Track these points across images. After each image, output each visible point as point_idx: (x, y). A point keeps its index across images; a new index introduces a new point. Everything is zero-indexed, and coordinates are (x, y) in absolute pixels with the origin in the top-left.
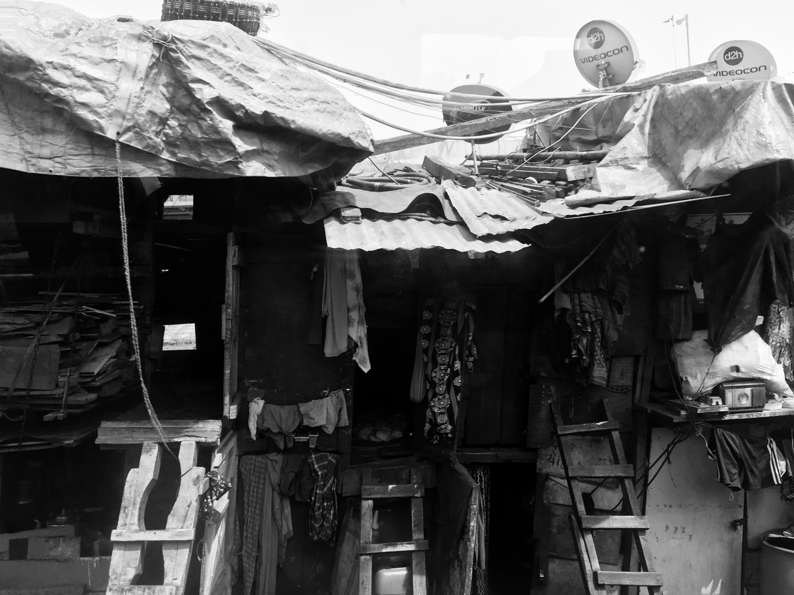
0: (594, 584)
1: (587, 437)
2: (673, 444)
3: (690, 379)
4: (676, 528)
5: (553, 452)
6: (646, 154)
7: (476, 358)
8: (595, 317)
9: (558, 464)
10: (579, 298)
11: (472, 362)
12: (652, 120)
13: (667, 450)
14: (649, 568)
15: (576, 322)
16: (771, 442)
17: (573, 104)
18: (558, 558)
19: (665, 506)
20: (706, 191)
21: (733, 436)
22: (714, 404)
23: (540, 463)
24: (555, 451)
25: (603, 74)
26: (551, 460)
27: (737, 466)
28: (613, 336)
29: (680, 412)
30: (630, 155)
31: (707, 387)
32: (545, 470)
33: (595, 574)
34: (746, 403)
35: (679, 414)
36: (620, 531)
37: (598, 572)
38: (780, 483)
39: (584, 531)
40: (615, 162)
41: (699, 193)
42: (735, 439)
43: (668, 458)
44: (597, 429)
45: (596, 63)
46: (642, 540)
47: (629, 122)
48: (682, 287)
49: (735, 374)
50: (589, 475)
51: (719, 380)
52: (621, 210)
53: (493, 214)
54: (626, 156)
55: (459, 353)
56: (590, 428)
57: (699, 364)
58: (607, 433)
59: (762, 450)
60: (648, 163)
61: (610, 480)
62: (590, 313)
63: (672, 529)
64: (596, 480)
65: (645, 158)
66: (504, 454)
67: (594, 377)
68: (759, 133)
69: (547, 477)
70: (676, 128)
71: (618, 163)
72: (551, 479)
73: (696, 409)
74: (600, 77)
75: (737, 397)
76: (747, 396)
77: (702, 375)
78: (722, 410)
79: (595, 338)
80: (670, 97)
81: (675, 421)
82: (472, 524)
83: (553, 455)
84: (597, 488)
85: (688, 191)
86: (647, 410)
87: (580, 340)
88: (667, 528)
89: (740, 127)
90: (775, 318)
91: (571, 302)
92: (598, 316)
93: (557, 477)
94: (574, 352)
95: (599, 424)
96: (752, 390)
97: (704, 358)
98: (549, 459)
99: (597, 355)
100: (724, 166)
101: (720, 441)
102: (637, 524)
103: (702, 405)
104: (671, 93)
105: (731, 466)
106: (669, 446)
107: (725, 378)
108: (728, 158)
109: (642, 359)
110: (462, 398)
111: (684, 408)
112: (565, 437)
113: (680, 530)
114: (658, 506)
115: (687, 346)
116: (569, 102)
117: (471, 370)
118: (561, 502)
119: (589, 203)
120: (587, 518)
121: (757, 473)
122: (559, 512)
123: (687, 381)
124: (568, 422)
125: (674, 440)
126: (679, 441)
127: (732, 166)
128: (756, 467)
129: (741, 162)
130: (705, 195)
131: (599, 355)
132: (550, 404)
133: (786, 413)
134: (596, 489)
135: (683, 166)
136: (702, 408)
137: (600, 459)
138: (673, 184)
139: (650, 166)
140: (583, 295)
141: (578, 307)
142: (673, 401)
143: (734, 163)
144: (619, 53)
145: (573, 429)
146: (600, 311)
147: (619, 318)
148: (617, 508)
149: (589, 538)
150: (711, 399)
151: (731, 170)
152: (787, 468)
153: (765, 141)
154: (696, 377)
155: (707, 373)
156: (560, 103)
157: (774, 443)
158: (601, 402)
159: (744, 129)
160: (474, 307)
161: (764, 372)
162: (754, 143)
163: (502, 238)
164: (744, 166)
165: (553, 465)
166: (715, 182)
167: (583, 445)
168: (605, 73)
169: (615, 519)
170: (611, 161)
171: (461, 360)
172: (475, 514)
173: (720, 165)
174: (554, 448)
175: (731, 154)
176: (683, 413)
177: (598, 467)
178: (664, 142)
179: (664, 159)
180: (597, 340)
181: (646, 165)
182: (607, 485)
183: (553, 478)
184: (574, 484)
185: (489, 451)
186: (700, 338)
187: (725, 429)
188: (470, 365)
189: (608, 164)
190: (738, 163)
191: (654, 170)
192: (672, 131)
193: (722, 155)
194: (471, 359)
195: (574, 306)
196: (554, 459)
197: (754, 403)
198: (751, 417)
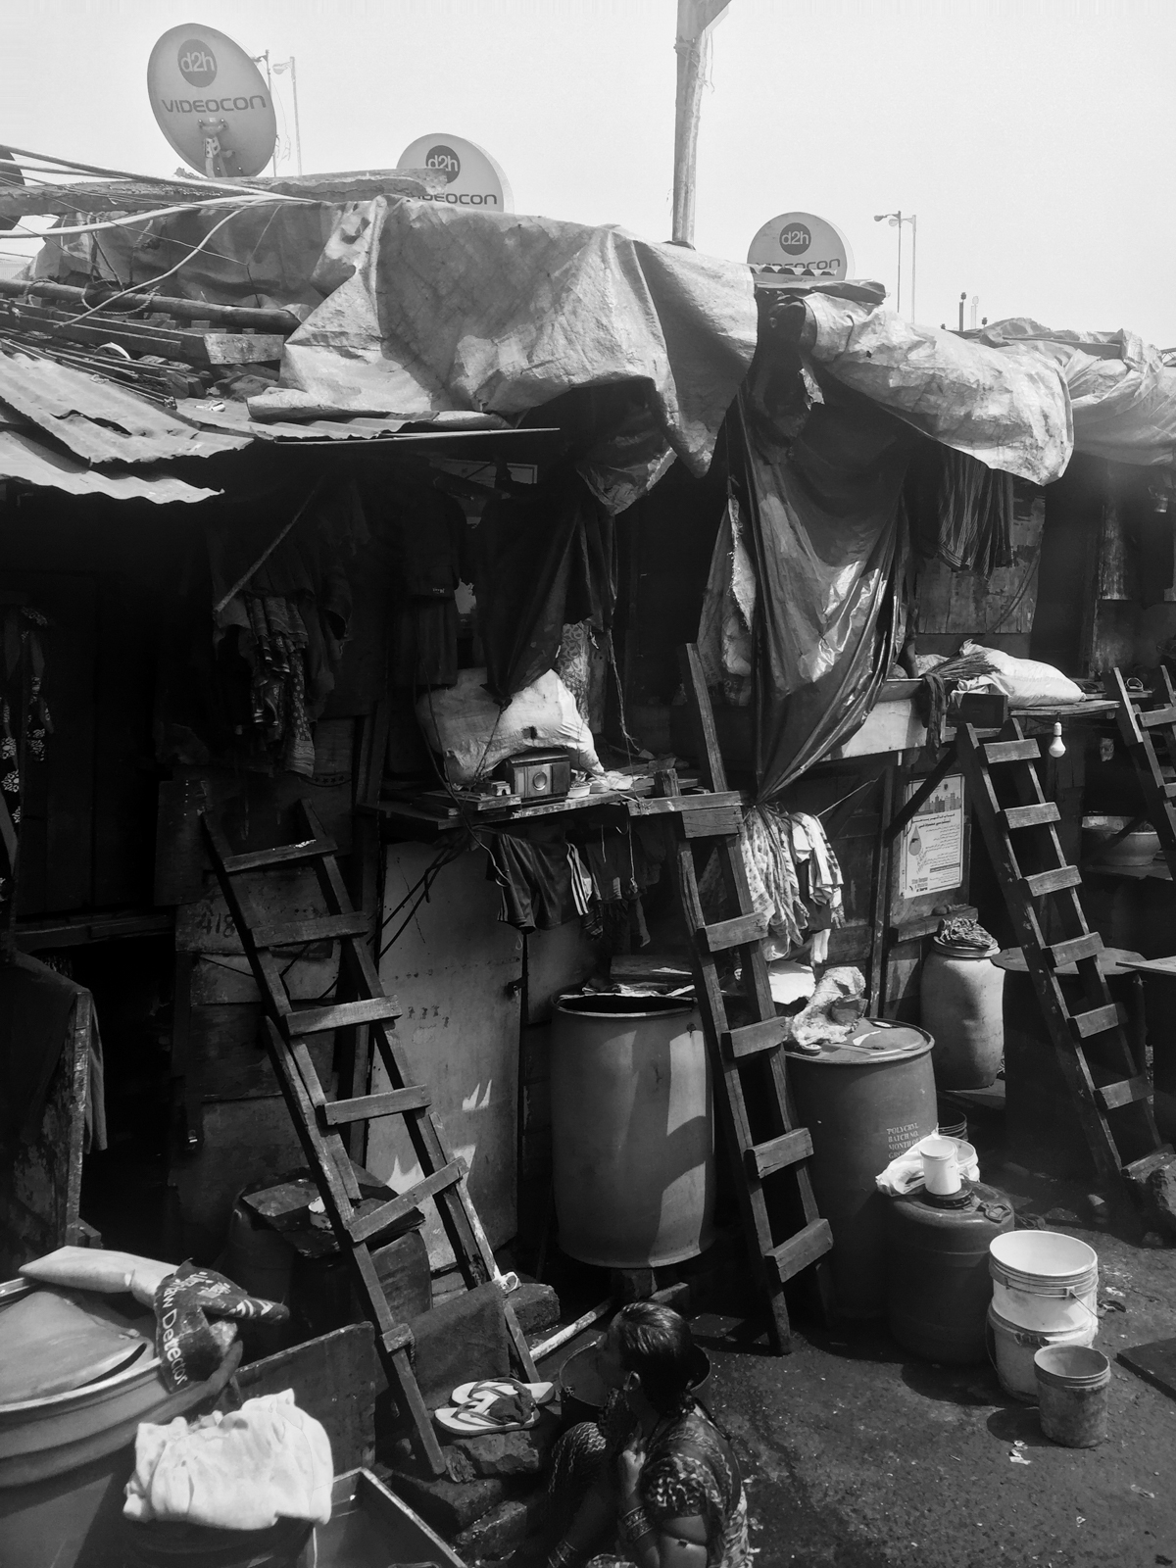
0: (318, 1127)
1: (272, 874)
2: (436, 866)
3: (458, 755)
4: (426, 1010)
5: (208, 908)
6: (378, 333)
7: (52, 730)
8: (294, 644)
9: (218, 931)
10: (264, 607)
11: (43, 739)
12: (381, 264)
13: (425, 878)
14: (404, 1080)
15: (262, 654)
16: (572, 849)
17: (184, 198)
18: (221, 1101)
19: (409, 975)
20: (511, 418)
21: (525, 845)
22: (500, 793)
23: (181, 933)
24: (212, 906)
25: (214, 145)
26: (205, 924)
27: (529, 893)
28: (327, 679)
29: (447, 811)
30: (352, 330)
31: (489, 766)
32: (193, 945)
33: (320, 1111)
34: (543, 788)
35: (446, 816)
36: (332, 1033)
37: (327, 1105)
38: (587, 912)
39: (291, 1040)
40: (321, 339)
41: (500, 420)
42: (528, 850)
43: (426, 894)
44: (298, 855)
45: (197, 117)
46: (390, 1039)
47: (340, 260)
48: (442, 591)
49: (529, 742)
50: (291, 940)
51: (505, 752)
52: (380, 437)
53: (93, 418)
54: (343, 329)
55: (10, 721)
56: (284, 855)
57: (472, 728)
58: (314, 862)
59: (562, 864)
60: (382, 350)
61: (316, 945)
62: (284, 637)
63: (418, 1012)
64: (290, 949)
65: (377, 338)
66: (104, 925)
67: (295, 758)
68: (600, 325)
69: (197, 957)
70: (435, 291)
71: (327, 342)
72: (205, 960)
73: (476, 804)
74: (209, 149)
75: (531, 781)
76: (546, 777)
77: (478, 746)
78: (512, 803)
79: (295, 685)
80: (417, 225)
81: (440, 828)
82: (79, 1067)
83: (208, 913)
84: (292, 963)
85: (483, 415)
86: (383, 813)
87: (268, 689)
88: (412, 1011)
89: (567, 308)
90: (568, 649)
91: (248, 614)
92: (300, 642)
93: (217, 954)
94: (258, 713)
95: (300, 846)
96: (552, 767)
97: (480, 717)
98: (201, 922)
99: (299, 718)
100: (546, 376)
101: (507, 854)
102: (381, 1012)
103: (484, 797)
104: (419, 218)
105: (522, 894)
106: (428, 871)
107: (515, 749)
108: (552, 361)
109: (367, 723)
110: (23, 818)
111: (452, 804)
112: (238, 877)
113: (430, 1012)
114: (397, 977)
115: (448, 697)
116: (177, 192)
117: (39, 756)
118: (226, 999)
119: (300, 416)
120: (296, 1017)
121: (556, 900)
122: (222, 1017)
123: (453, 757)
124: (239, 848)
125: (438, 860)
126: (446, 861)
127: (559, 377)
128: (555, 891)
129: (573, 371)
130: (509, 426)
131: (302, 719)
132: (201, 818)
133: (598, 800)
134: (291, 965)
135: (462, 366)
136: (485, 801)
137: (297, 911)
138: (439, 397)
139: (385, 356)
140: (272, 603)
141: (263, 625)
142: (429, 793)
143: (562, 372)
144: (246, 107)
145: (253, 860)
146: (303, 632)
147: (338, 646)
148: (330, 993)
149: (302, 1051)
150: (495, 786)
151: (556, 385)
152: (593, 889)
153: (611, 341)
154: (468, 750)
155: (490, 744)
156: (156, 191)
157: (576, 850)
158: (298, 805)
159: (574, 313)
160: (41, 620)
161: (569, 737)
162: (593, 340)
163: (150, 470)
164: (579, 379)
165: (209, 932)
166: (527, 402)
167: (266, 889)
168: (217, 143)
169: (345, 1009)
170: (314, 336)
171: (16, 736)
172: (83, 1047)
173: (539, 373)
174: (208, 902)
175: (557, 356)
176: (452, 812)
177: (306, 923)
178: (411, 314)
179: (414, 347)
180: (298, 688)
181: (380, 354)
182: (311, 955)
183: (208, 957)
184: (265, 960)
185: (69, 923)
186: (470, 683)
187: (512, 835)
188: (38, 746)
189: (308, 340)
190: (568, 374)
191: (397, 366)
192: (427, 293)
193: (541, 356)
194: (40, 733)
195: (254, 622)
196: (210, 922)
197: (555, 787)
198: (551, 811)
